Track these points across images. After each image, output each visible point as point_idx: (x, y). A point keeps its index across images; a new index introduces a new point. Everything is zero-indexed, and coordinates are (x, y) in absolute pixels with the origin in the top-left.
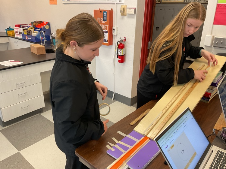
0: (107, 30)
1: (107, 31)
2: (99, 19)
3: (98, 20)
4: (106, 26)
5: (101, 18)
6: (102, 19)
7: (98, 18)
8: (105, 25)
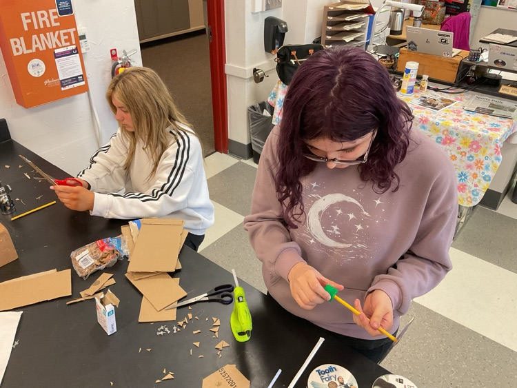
0: (71, 44)
1: (74, 47)
2: (27, 18)
3: (25, 22)
4: (65, 34)
5: (39, 13)
6: (43, 16)
7: (23, 15)
8: (62, 32)
